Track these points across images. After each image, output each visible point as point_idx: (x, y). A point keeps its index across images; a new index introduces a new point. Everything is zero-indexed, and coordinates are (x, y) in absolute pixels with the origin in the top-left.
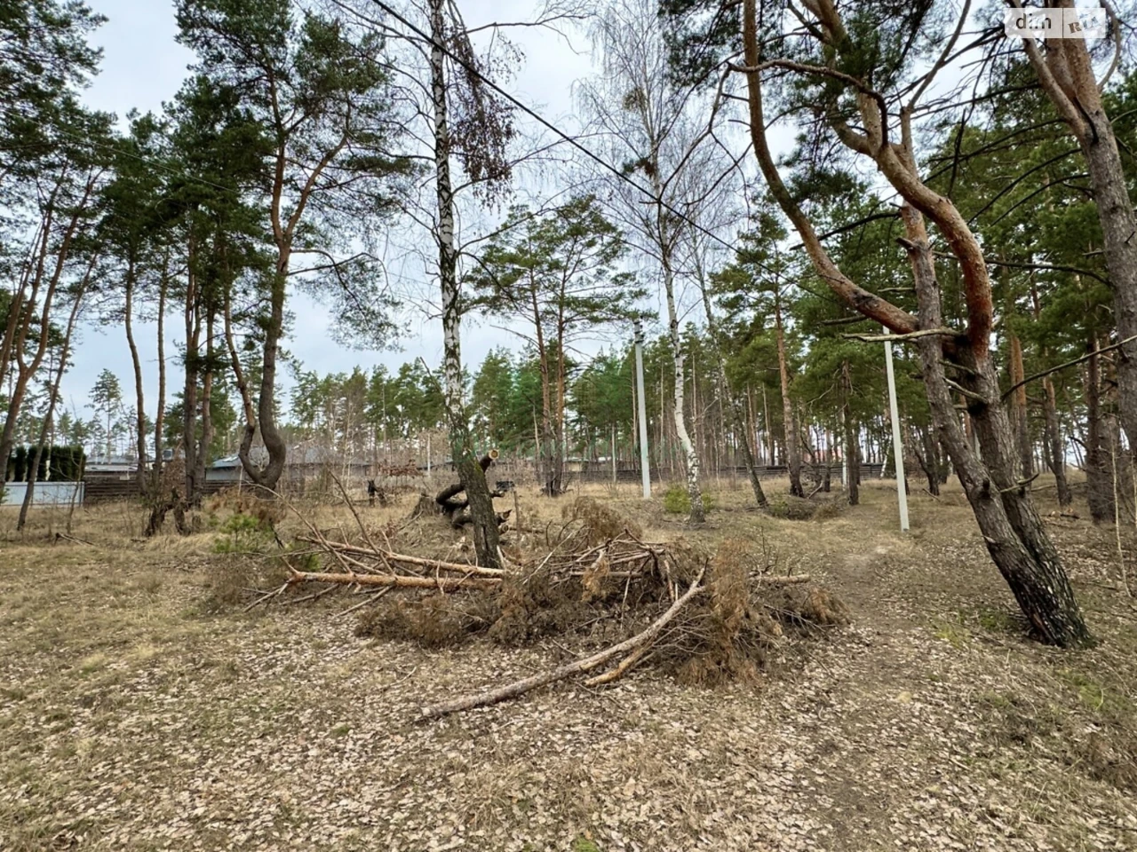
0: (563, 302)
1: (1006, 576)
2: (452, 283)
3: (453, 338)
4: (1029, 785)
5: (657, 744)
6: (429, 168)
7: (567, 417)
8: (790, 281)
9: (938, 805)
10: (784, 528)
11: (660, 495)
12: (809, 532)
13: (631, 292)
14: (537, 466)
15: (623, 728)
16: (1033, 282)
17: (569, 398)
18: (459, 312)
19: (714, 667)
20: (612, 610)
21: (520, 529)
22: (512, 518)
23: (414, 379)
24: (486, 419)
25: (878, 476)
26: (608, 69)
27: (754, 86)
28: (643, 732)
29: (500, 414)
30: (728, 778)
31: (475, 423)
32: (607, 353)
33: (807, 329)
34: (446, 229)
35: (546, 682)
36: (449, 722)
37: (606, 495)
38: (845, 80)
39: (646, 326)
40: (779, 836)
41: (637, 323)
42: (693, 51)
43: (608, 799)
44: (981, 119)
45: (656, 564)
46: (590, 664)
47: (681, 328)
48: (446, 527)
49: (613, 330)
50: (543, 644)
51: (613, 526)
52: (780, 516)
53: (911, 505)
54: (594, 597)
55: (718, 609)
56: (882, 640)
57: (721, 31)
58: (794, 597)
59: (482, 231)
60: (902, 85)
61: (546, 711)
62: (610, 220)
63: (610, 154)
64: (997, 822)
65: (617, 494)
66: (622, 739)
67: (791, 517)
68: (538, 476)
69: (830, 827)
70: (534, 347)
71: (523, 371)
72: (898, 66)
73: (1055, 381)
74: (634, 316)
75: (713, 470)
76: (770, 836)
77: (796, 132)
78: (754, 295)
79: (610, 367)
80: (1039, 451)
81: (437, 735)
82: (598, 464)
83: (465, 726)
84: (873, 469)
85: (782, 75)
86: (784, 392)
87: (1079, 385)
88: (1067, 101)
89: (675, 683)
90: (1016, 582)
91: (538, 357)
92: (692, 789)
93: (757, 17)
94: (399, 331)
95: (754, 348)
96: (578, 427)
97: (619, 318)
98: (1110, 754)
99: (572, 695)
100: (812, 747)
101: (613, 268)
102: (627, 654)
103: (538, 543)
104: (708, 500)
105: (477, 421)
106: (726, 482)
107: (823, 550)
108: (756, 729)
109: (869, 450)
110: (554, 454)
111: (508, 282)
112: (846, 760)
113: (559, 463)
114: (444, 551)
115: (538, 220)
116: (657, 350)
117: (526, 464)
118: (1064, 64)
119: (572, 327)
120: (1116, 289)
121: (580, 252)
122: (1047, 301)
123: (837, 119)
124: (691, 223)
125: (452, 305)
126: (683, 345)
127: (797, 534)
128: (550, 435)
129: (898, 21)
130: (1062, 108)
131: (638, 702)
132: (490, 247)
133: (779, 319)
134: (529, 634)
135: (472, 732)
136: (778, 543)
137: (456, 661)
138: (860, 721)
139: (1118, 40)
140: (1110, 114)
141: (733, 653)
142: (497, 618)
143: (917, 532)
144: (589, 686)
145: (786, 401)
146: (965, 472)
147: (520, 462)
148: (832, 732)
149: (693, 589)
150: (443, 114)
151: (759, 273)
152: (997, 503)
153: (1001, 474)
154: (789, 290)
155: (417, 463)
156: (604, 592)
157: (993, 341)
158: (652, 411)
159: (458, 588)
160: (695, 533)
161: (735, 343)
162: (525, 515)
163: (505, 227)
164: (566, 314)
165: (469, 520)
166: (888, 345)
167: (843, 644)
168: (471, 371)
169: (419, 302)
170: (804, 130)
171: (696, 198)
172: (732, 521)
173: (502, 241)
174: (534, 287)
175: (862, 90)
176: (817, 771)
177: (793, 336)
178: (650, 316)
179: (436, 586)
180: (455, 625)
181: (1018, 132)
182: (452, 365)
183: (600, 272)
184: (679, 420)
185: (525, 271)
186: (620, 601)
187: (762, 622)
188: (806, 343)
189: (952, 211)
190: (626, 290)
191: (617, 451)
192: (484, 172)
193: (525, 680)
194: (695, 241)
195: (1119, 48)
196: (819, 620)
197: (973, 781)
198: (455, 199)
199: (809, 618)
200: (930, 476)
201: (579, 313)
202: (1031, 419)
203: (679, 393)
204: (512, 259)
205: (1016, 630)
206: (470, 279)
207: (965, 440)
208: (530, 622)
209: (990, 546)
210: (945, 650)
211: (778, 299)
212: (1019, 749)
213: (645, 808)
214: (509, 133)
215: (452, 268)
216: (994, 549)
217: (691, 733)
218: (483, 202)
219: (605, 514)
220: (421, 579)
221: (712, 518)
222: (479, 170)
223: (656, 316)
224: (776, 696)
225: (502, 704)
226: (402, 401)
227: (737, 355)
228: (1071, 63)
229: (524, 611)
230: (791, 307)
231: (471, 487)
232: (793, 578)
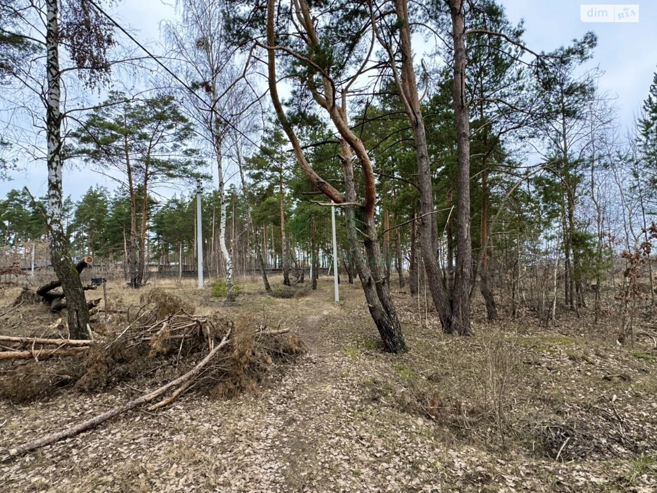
0: (149, 161)
1: (376, 322)
2: (58, 136)
3: (56, 176)
4: (377, 421)
5: (193, 439)
6: (42, 49)
7: (148, 236)
8: (287, 168)
9: (339, 440)
10: (278, 303)
11: (209, 286)
12: (291, 305)
13: (196, 161)
14: (125, 268)
15: (172, 434)
16: (394, 185)
17: (151, 224)
18: (63, 157)
19: (232, 387)
20: (171, 359)
21: (107, 310)
22: (102, 304)
23: (21, 202)
24: (85, 234)
25: (326, 274)
26: (186, 20)
27: (271, 57)
28: (185, 434)
29: (97, 232)
30: (235, 450)
31: (76, 237)
32: (178, 197)
33: (295, 195)
34: (53, 96)
35: (118, 414)
36: (34, 455)
37: (173, 286)
38: (316, 68)
39: (204, 183)
40: (261, 476)
41: (198, 181)
42: (238, 26)
43: (157, 481)
44: (376, 103)
45: (201, 329)
46: (152, 396)
47: (226, 187)
48: (46, 312)
49: (183, 184)
50: (119, 388)
51: (176, 306)
52: (277, 297)
53: (340, 289)
54: (158, 353)
55: (236, 353)
56: (321, 359)
57: (254, 20)
58: (280, 341)
59: (85, 104)
60: (344, 77)
61: (118, 433)
62: (183, 114)
63: (185, 73)
64: (363, 442)
65: (181, 286)
66: (170, 440)
67: (283, 296)
68: (126, 275)
69: (288, 464)
70: (126, 189)
71: (117, 204)
72: (342, 67)
73: (400, 231)
74: (197, 176)
75: (242, 271)
76: (256, 477)
77: (291, 89)
78: (268, 173)
79: (180, 206)
80: (393, 263)
81: (22, 467)
82: (171, 267)
83: (49, 456)
84: (324, 271)
85: (287, 55)
86: (282, 229)
87: (409, 233)
88: (408, 105)
89: (208, 400)
90: (380, 324)
91: (128, 195)
92: (213, 461)
93: (275, 20)
94: (7, 165)
95: (268, 203)
96: (156, 243)
97: (187, 177)
98: (408, 400)
99: (138, 419)
100: (282, 423)
101: (185, 145)
102: (178, 386)
103: (121, 320)
104: (238, 288)
105: (77, 235)
106: (249, 278)
107: (298, 314)
108: (253, 419)
109: (323, 262)
110: (138, 260)
111: (107, 142)
112: (299, 426)
113: (141, 266)
114: (42, 330)
115: (133, 105)
116: (211, 198)
117: (117, 266)
118: (408, 87)
119: (154, 178)
120: (422, 192)
121: (162, 131)
122: (399, 193)
123: (312, 86)
124: (233, 127)
125: (57, 152)
126: (227, 197)
127: (285, 306)
128: (135, 248)
129: (343, 45)
130: (406, 107)
131: (184, 415)
132: (93, 115)
133: (281, 188)
134: (108, 383)
135: (55, 459)
136: (275, 312)
137: (45, 410)
138: (307, 404)
139: (427, 82)
140: (423, 114)
141: (244, 377)
142: (83, 374)
143: (342, 302)
144: (151, 411)
145: (283, 233)
146: (361, 273)
147: (112, 265)
148: (293, 412)
149: (223, 342)
150: (55, 13)
151: (272, 161)
152: (374, 288)
153: (376, 274)
154: (287, 173)
155: (22, 265)
156: (165, 349)
157: (378, 210)
158: (206, 235)
159: (51, 356)
160: (229, 308)
161: (257, 200)
162: (112, 301)
163: (106, 104)
164: (150, 169)
165: (65, 307)
166: (333, 208)
167: (303, 364)
168: (74, 200)
169: (26, 146)
170: (296, 88)
171: (238, 112)
172: (251, 300)
173: (103, 113)
174: (127, 148)
175: (324, 75)
176: (284, 435)
177: (288, 198)
178: (207, 177)
179: (31, 357)
180: (46, 384)
181: (390, 113)
182: (54, 196)
183: (175, 146)
184: (222, 241)
185: (120, 137)
186: (177, 353)
187: (262, 357)
188: (295, 202)
189: (361, 145)
190: (192, 159)
191: (183, 258)
192: (87, 63)
193: (103, 414)
194: (236, 137)
195: (427, 86)
196: (292, 353)
197: (355, 424)
198: (62, 76)
199: (286, 352)
200: (349, 275)
201: (160, 170)
202: (391, 248)
203: (223, 225)
204: (111, 127)
205: (379, 348)
206: (75, 135)
207: (362, 258)
208: (110, 374)
209: (370, 308)
210: (349, 361)
211: (281, 177)
212: (375, 405)
213: (182, 480)
214: (110, 41)
215: (58, 126)
216: (372, 310)
217: (216, 428)
218: (87, 84)
219: (171, 299)
220: (18, 353)
221: (240, 299)
222: (84, 60)
223: (211, 178)
224: (266, 398)
225: (82, 435)
226: (9, 217)
227: (258, 206)
228: (410, 88)
229: (105, 368)
230: (288, 182)
231: (66, 283)
232: (280, 331)
